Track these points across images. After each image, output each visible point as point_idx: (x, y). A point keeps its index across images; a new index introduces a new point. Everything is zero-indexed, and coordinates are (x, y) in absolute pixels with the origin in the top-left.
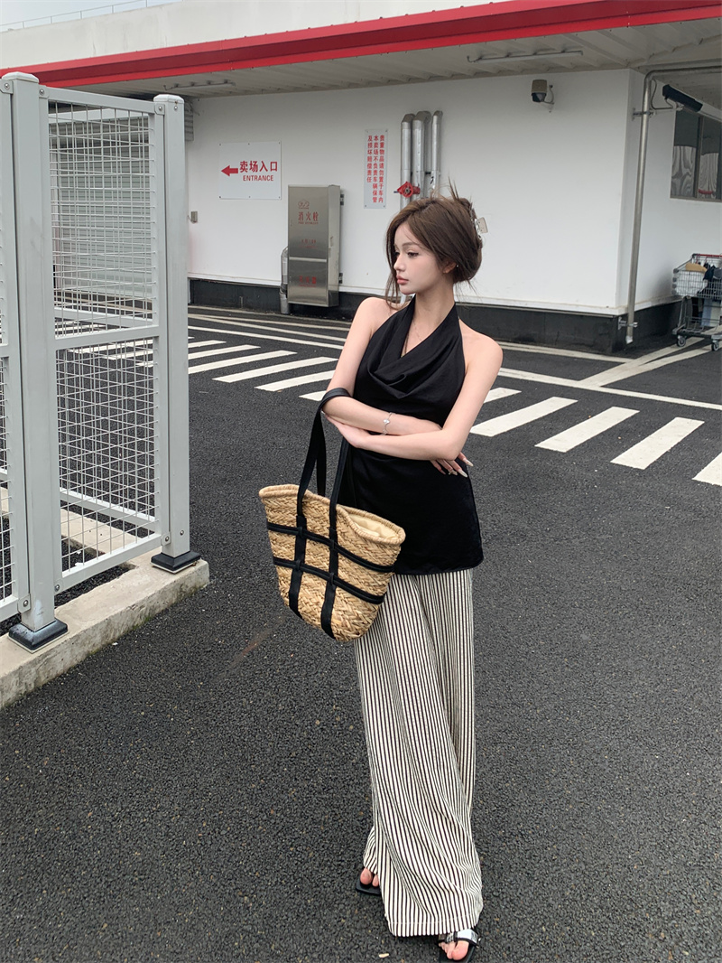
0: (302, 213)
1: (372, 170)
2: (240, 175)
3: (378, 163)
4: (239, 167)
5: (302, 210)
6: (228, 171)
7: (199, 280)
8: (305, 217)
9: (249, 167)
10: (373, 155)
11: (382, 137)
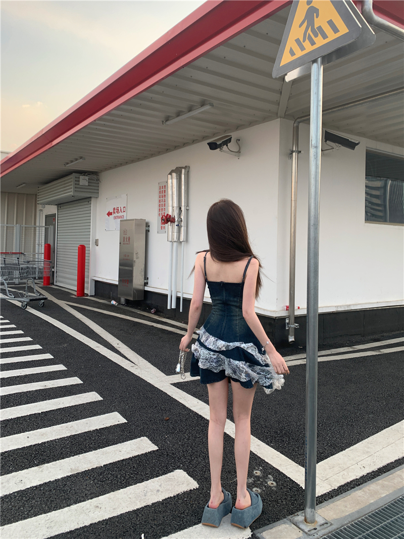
0: (124, 237)
1: (161, 208)
2: (113, 215)
3: (163, 203)
4: (112, 211)
5: (124, 236)
6: (109, 214)
7: (98, 281)
8: (125, 240)
9: (116, 211)
10: (161, 198)
11: (165, 186)
